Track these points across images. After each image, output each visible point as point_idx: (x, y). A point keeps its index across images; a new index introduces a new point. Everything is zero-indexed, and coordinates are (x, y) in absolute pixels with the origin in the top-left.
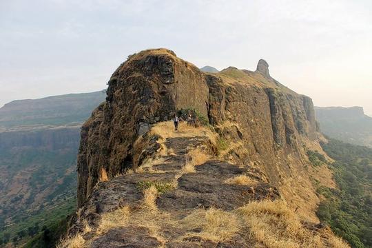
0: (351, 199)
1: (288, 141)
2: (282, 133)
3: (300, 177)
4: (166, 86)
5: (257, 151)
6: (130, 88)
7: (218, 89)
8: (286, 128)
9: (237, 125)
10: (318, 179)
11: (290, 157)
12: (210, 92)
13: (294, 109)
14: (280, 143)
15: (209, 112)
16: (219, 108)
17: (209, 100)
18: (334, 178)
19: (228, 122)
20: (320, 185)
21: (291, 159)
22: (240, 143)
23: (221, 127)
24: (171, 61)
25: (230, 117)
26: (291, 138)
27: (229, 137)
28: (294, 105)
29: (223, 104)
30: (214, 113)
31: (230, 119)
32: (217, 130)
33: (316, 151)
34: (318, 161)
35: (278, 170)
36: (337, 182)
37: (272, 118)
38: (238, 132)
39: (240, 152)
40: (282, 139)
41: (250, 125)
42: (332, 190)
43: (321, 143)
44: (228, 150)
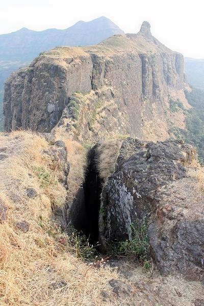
0: (192, 137)
1: (154, 93)
2: (149, 88)
3: (159, 120)
4: (62, 84)
5: (125, 104)
6: (43, 80)
7: (99, 65)
8: (154, 84)
9: (112, 88)
10: (173, 122)
11: (154, 106)
12: (94, 67)
13: (166, 65)
14: (147, 96)
15: (92, 82)
16: (99, 78)
17: (93, 73)
18: (186, 121)
19: (105, 86)
20: (174, 126)
21: (154, 107)
22: (112, 101)
23: (99, 91)
24: (65, 71)
25: (107, 83)
26: (157, 91)
27: (104, 98)
28: (166, 62)
29: (103, 74)
30: (95, 82)
31: (107, 84)
32: (97, 94)
33: (178, 100)
34: (177, 107)
35: (142, 116)
36: (187, 124)
37: (142, 77)
38: (112, 93)
39: (111, 108)
40: (149, 92)
41: (123, 86)
42: (181, 130)
43: (186, 92)
44: (102, 107)
